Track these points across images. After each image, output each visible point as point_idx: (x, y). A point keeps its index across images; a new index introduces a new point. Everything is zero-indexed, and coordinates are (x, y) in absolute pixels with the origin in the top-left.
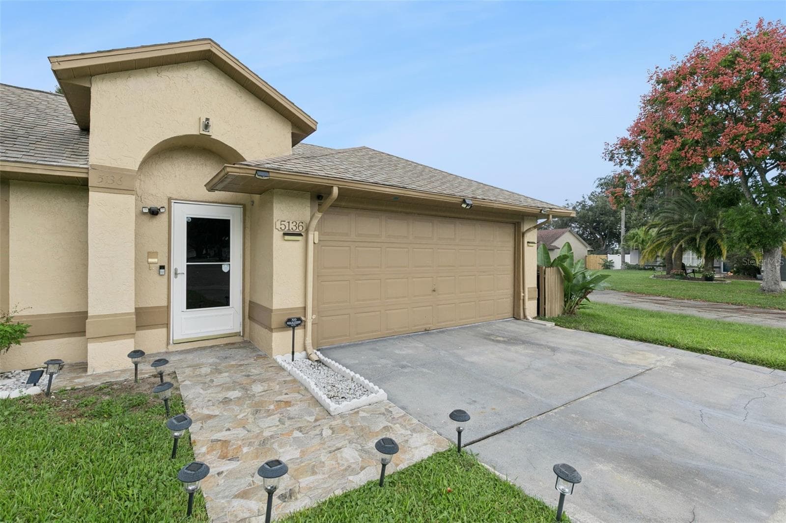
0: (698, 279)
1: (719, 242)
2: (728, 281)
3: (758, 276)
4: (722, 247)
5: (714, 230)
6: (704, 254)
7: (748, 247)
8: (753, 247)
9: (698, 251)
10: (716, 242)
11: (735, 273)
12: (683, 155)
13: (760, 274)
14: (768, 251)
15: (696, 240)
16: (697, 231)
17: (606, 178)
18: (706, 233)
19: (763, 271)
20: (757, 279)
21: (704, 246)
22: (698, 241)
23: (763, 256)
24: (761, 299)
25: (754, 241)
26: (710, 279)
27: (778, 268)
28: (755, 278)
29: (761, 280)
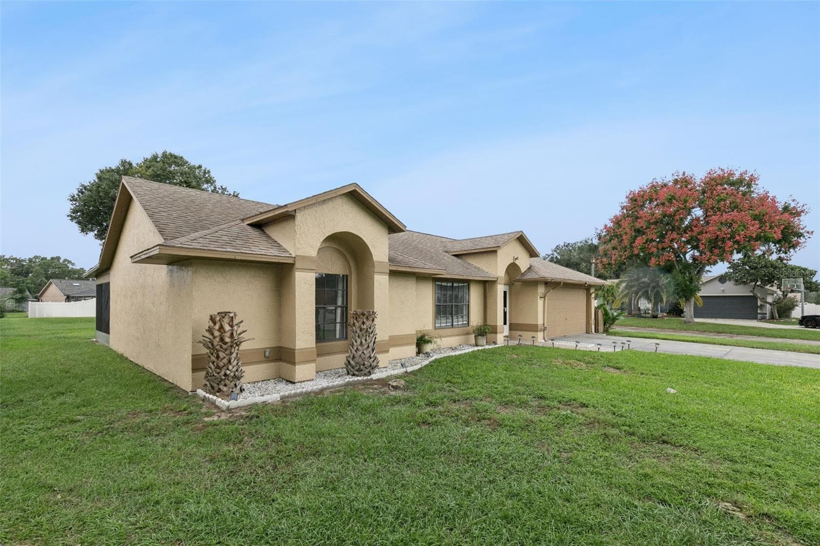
0: (649, 317)
1: (661, 293)
2: (666, 318)
3: (682, 315)
4: (663, 297)
5: (658, 285)
6: (653, 302)
7: (678, 297)
8: (680, 297)
9: (649, 299)
10: (659, 293)
11: (668, 313)
12: (647, 246)
13: (683, 313)
14: (688, 300)
15: (648, 292)
16: (648, 286)
17: (581, 242)
18: (654, 288)
19: (685, 312)
20: (681, 317)
21: (653, 296)
22: (650, 292)
23: (685, 302)
24: (685, 326)
25: (681, 294)
26: (655, 317)
27: (692, 309)
28: (680, 316)
29: (684, 317)
